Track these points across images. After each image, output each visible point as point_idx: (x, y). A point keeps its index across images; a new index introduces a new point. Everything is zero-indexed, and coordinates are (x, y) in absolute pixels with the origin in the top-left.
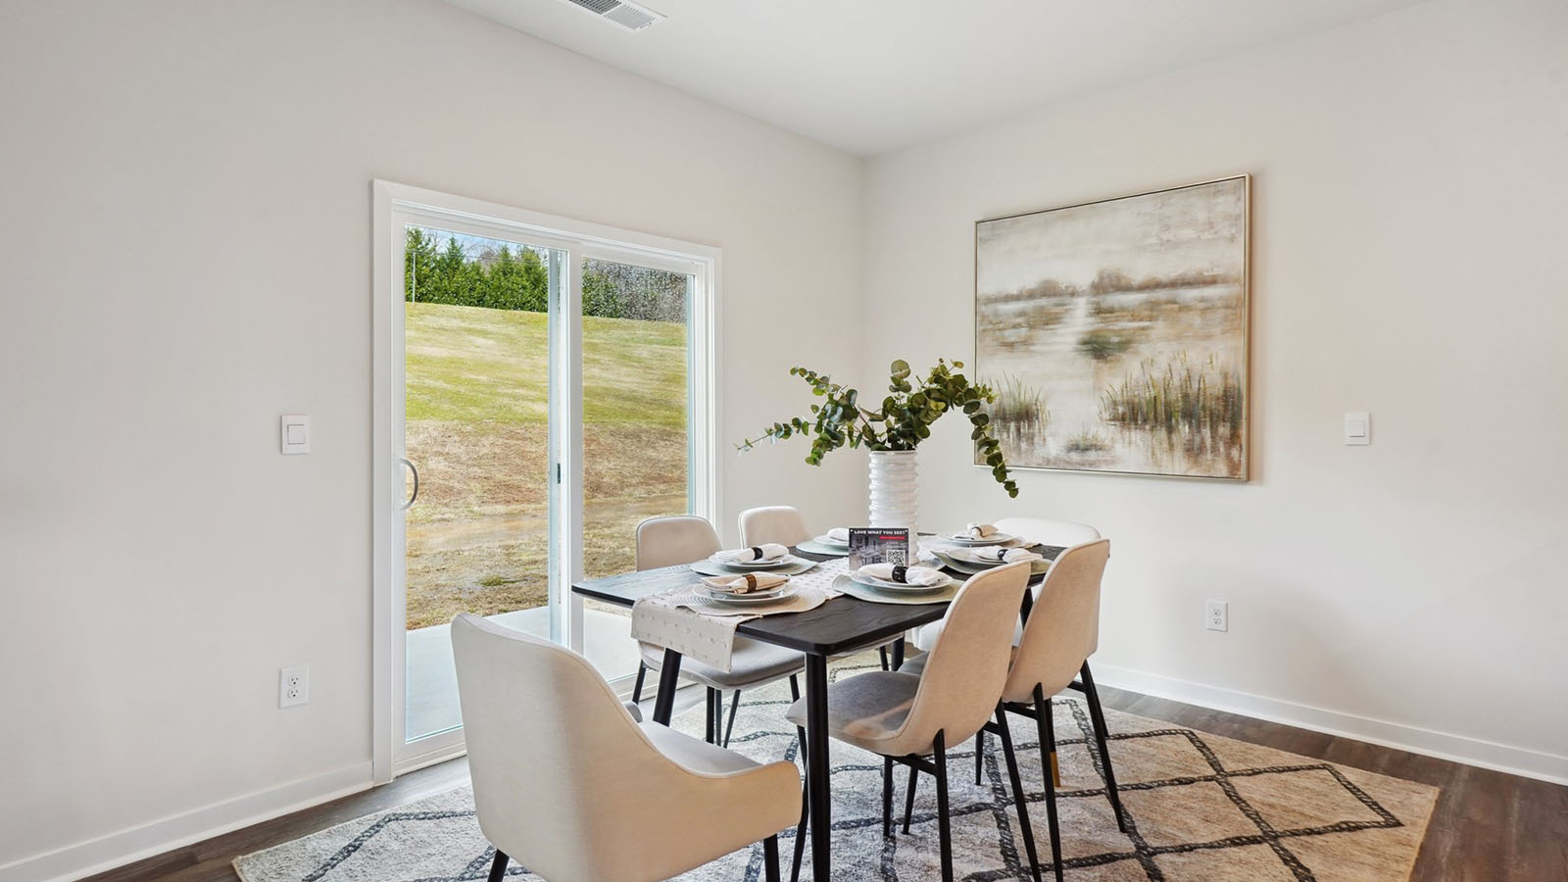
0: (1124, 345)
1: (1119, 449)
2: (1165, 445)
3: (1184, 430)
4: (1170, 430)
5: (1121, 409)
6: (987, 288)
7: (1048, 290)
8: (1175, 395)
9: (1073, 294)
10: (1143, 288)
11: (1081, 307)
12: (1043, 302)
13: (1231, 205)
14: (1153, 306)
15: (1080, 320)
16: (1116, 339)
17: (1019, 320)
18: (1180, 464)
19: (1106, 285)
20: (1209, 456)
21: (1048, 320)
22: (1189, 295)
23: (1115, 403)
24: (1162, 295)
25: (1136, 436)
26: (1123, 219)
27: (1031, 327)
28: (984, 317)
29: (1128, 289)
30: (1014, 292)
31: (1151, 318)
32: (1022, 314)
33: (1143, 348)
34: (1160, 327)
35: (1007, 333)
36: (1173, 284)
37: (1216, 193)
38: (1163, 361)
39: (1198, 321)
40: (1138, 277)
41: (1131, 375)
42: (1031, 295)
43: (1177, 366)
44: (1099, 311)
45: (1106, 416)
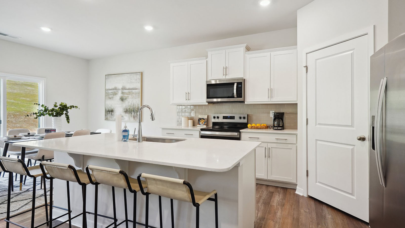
0: (126, 99)
1: (125, 117)
2: (131, 116)
3: (133, 113)
4: (131, 114)
5: (125, 110)
6: (107, 88)
7: (115, 89)
8: (132, 108)
9: (119, 90)
10: (128, 89)
11: (120, 92)
12: (115, 91)
13: (139, 77)
14: (129, 92)
15: (120, 95)
16: (125, 98)
17: (112, 94)
18: (132, 119)
19: (124, 88)
20: (136, 118)
21: (115, 94)
22: (134, 91)
23: (124, 109)
24: (130, 91)
25: (127, 114)
26: (125, 77)
27: (113, 95)
28: (106, 93)
29: (126, 89)
30: (111, 88)
31: (129, 95)
32: (112, 93)
33: (128, 99)
34: (130, 96)
35: (110, 96)
36: (132, 89)
37: (137, 74)
38: (130, 102)
39: (135, 96)
40: (127, 87)
41: (127, 104)
42: (113, 89)
43: (132, 103)
44: (122, 93)
45: (123, 111)
